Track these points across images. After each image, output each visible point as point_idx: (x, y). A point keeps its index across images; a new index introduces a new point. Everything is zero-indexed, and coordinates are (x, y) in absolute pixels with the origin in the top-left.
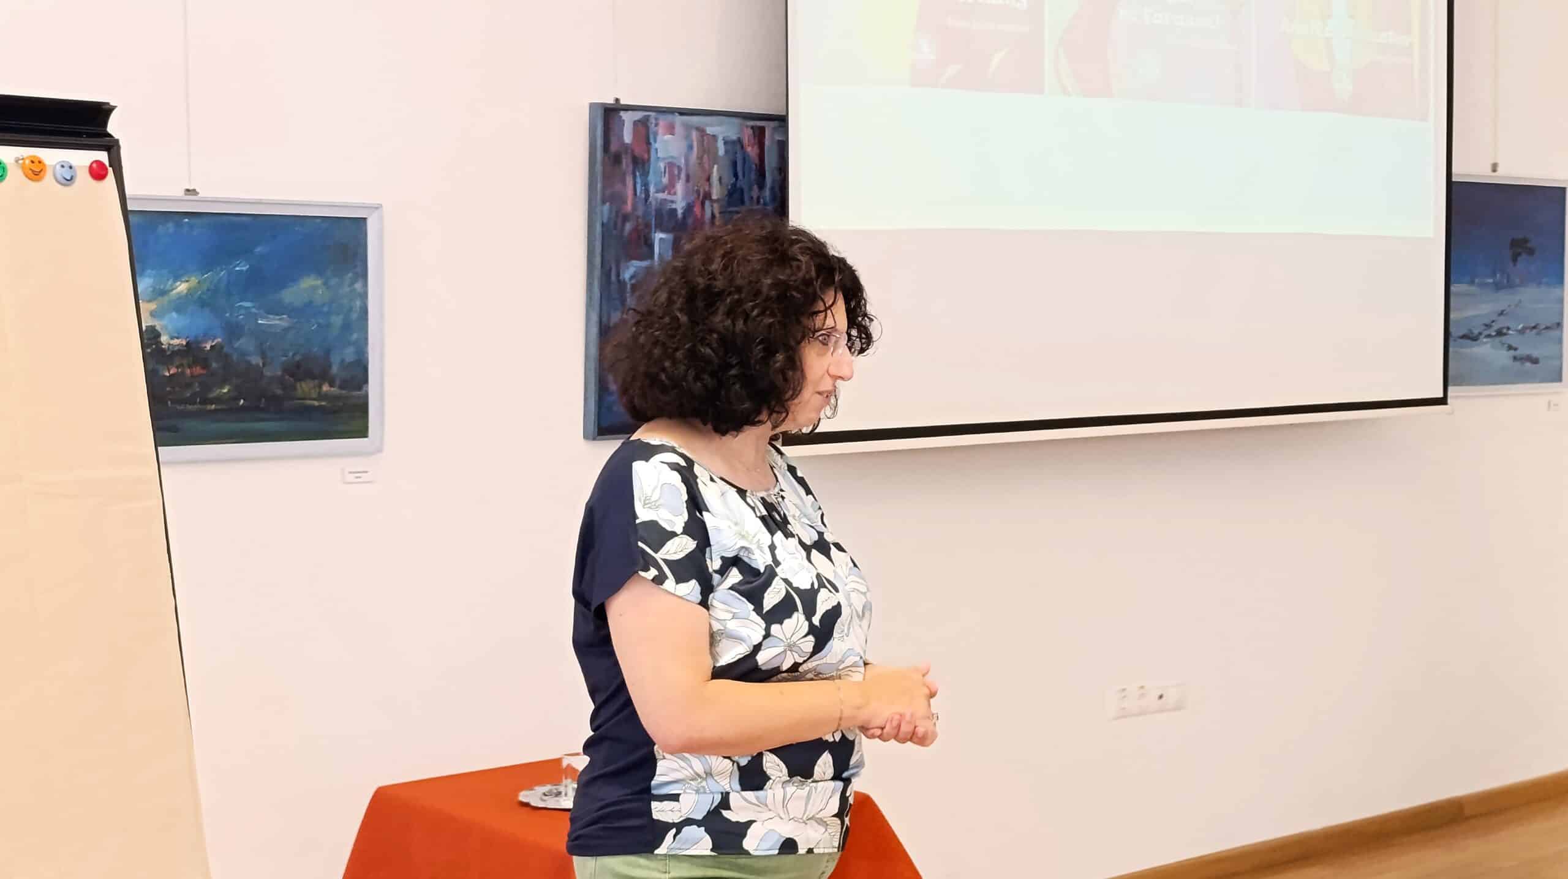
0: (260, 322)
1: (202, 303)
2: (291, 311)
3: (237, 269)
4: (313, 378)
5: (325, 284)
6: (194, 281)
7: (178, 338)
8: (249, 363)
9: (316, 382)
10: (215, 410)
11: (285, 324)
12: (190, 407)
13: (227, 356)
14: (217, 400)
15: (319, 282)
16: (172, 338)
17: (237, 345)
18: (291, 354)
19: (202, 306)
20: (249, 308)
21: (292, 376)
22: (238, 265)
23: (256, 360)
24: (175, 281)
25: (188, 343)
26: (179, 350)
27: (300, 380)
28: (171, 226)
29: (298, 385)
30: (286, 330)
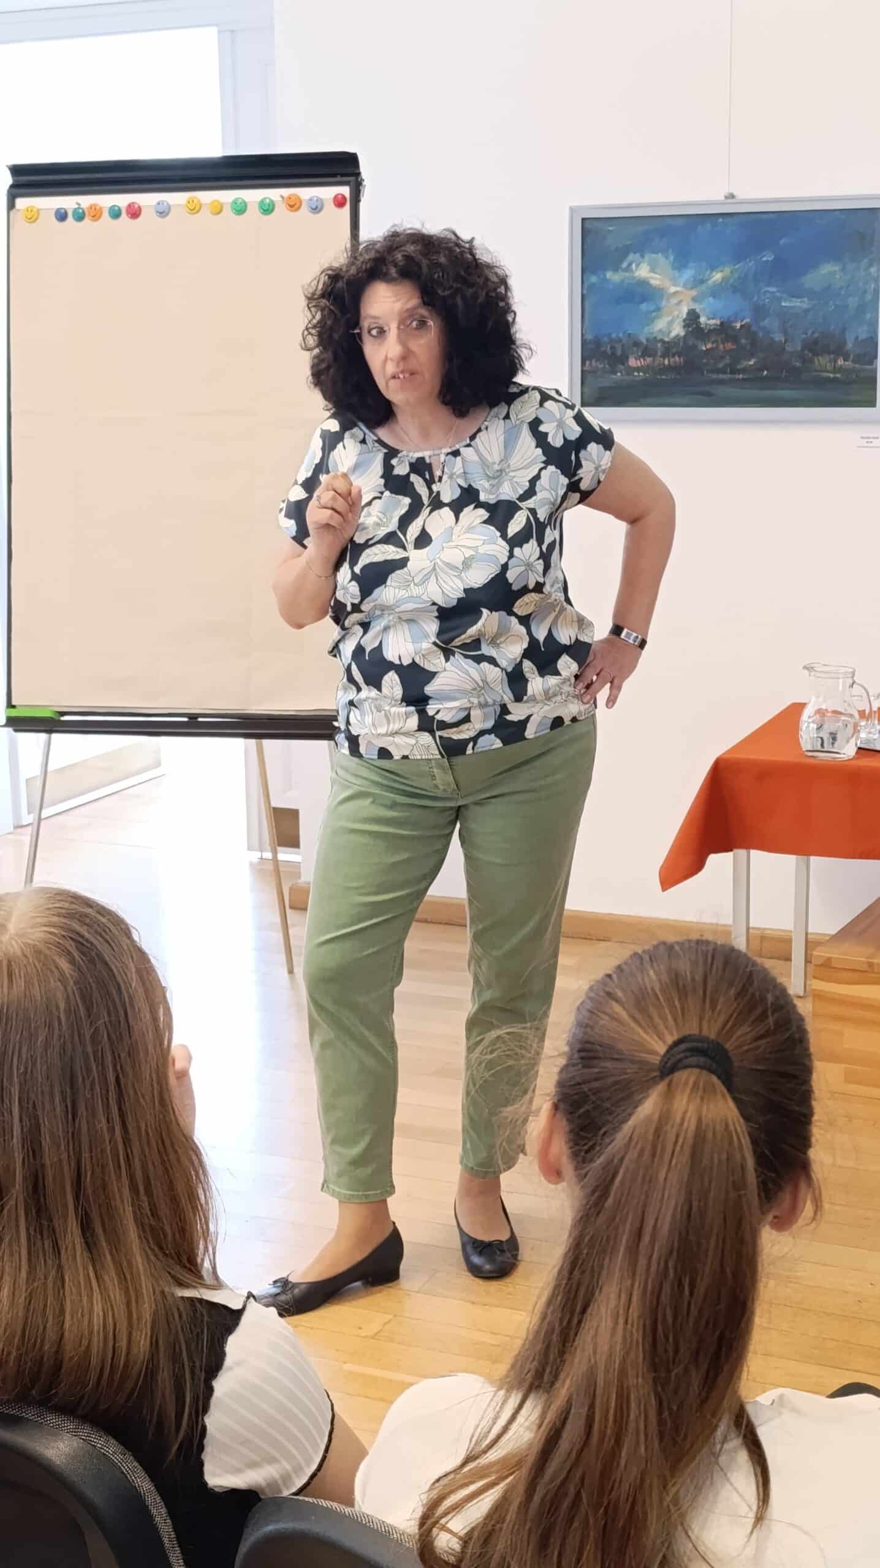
0: (783, 304)
1: (735, 290)
2: (811, 294)
3: (765, 259)
4: (829, 353)
5: (843, 270)
6: (727, 270)
7: (713, 319)
8: (772, 339)
9: (832, 356)
10: (743, 379)
11: (805, 306)
12: (721, 376)
13: (755, 333)
14: (744, 371)
15: (837, 268)
16: (709, 319)
17: (762, 324)
18: (810, 333)
19: (734, 292)
20: (773, 292)
21: (811, 351)
22: (764, 256)
23: (779, 337)
24: (712, 270)
25: (722, 323)
26: (715, 329)
27: (818, 355)
28: (708, 226)
29: (816, 360)
30: (807, 311)
